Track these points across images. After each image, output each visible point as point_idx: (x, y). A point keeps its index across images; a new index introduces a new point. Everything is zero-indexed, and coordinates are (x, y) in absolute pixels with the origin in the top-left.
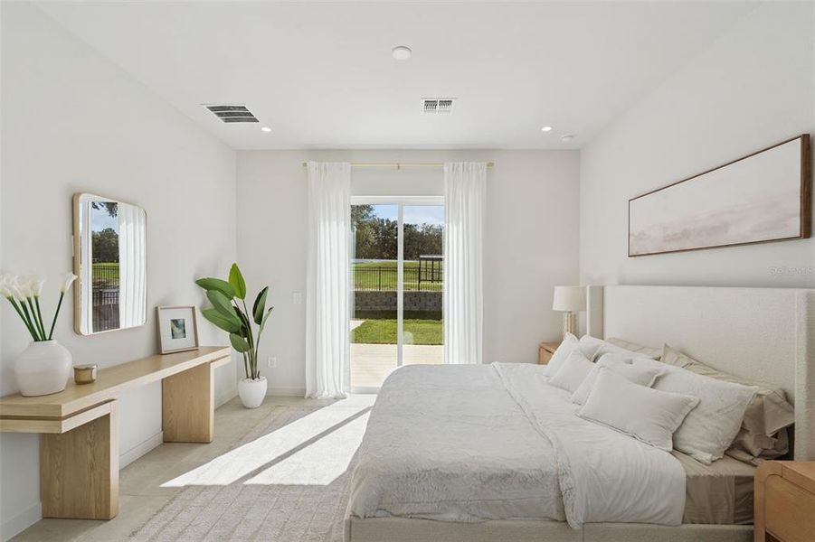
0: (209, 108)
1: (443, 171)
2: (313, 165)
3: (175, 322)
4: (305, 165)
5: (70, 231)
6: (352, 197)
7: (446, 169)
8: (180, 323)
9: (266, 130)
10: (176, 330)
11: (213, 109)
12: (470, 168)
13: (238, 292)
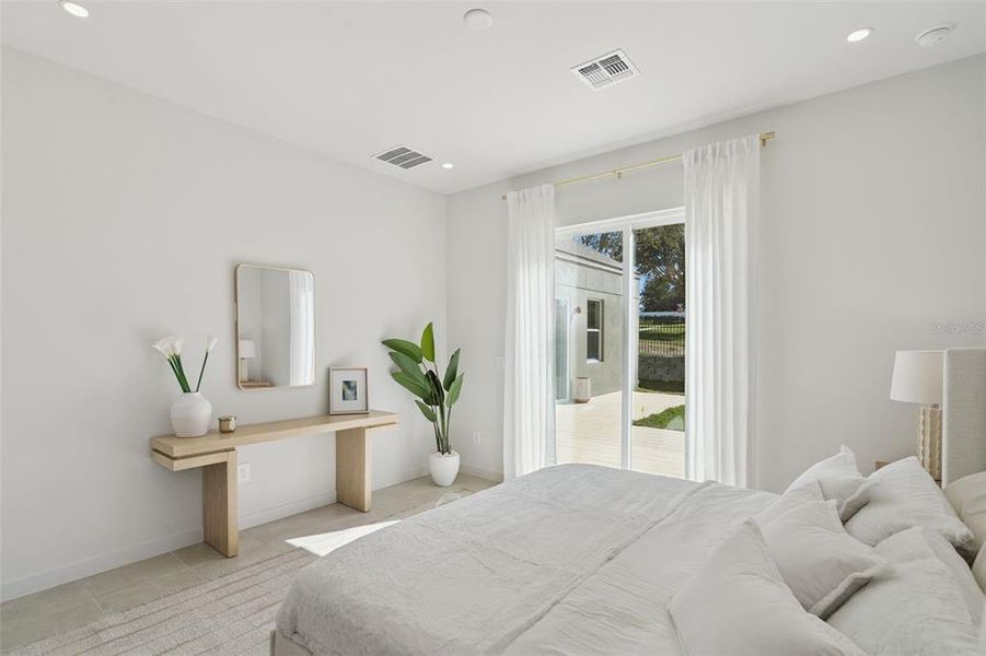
0: (379, 158)
1: (682, 165)
2: (511, 195)
3: (347, 383)
4: (504, 198)
5: (233, 300)
6: (556, 229)
7: (685, 161)
8: (352, 385)
9: (448, 166)
10: (348, 392)
11: (383, 158)
12: (727, 152)
13: (429, 354)
